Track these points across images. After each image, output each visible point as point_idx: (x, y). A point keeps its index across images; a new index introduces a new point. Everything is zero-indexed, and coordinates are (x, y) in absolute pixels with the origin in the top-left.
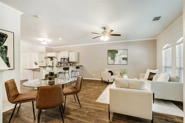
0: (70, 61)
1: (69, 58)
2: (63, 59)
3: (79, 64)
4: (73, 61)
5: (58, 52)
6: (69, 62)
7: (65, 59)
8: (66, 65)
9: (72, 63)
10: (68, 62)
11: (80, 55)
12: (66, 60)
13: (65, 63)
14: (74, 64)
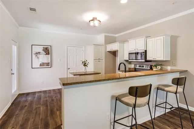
0: (148, 59)
1: (146, 51)
2: (134, 55)
3: (175, 66)
4: (158, 59)
5: (124, 41)
6: (146, 61)
7: (138, 53)
8: (140, 66)
9: (153, 64)
10: (144, 61)
11: (180, 42)
12: (139, 57)
13: (137, 63)
14: (161, 65)
